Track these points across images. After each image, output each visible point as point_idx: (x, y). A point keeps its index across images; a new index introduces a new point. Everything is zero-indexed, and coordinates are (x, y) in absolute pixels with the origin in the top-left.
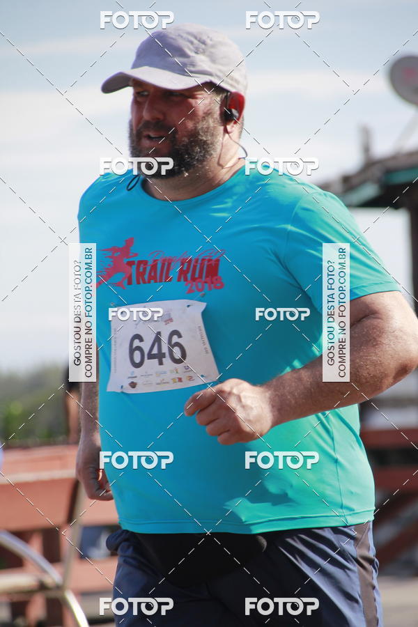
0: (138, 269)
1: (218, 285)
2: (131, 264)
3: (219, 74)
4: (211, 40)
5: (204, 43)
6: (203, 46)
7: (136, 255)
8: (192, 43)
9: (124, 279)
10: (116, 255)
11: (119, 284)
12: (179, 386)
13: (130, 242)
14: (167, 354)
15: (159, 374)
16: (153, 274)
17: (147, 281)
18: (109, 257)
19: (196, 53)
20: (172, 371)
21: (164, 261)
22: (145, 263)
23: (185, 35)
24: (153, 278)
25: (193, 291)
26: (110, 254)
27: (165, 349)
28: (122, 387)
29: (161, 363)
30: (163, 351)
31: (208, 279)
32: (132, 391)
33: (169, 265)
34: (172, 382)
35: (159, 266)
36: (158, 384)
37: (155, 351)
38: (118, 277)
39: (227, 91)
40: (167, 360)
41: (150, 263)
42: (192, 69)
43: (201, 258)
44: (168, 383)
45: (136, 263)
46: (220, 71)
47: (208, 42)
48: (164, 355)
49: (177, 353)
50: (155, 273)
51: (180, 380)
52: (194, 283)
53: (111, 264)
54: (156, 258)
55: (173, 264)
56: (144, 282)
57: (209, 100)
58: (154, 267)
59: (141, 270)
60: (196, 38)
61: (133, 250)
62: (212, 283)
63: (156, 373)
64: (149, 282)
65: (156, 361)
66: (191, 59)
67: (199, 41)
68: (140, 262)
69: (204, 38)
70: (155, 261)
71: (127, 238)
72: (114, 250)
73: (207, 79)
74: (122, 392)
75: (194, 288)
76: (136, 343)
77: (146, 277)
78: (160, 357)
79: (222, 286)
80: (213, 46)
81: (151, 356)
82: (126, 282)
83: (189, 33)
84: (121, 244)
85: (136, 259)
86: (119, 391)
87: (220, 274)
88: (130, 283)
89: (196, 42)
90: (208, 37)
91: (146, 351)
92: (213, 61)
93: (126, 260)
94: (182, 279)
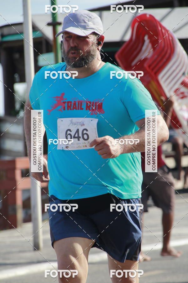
0: (68, 104)
1: (103, 112)
2: (64, 103)
3: (97, 29)
4: (93, 16)
5: (91, 18)
6: (90, 19)
7: (66, 99)
8: (87, 18)
9: (62, 108)
10: (58, 99)
11: (60, 110)
12: (85, 148)
13: (63, 94)
14: (81, 137)
15: (78, 144)
16: (75, 107)
17: (72, 109)
18: (56, 100)
19: (88, 21)
20: (83, 143)
21: (79, 102)
22: (71, 102)
23: (84, 15)
24: (75, 108)
25: (93, 114)
26: (56, 99)
27: (80, 135)
28: (62, 148)
29: (79, 140)
30: (80, 136)
31: (99, 110)
32: (67, 149)
33: (81, 103)
34: (83, 147)
35: (77, 104)
36: (77, 147)
37: (76, 136)
38: (60, 107)
39: (99, 35)
40: (81, 139)
41: (73, 102)
42: (88, 27)
43: (95, 102)
44: (81, 147)
45: (67, 102)
46: (97, 28)
47: (92, 17)
48: (80, 137)
49: (85, 137)
50: (76, 106)
51: (86, 146)
52: (93, 111)
53: (57, 103)
54: (75, 101)
55: (83, 103)
56: (71, 109)
57: (93, 39)
58: (75, 104)
59: (69, 105)
60: (88, 16)
61: (64, 97)
62: (100, 111)
63: (77, 144)
64: (73, 109)
65: (77, 139)
66: (87, 24)
67: (89, 17)
68: (68, 102)
69: (90, 16)
70: (75, 102)
71: (62, 93)
72: (57, 97)
73: (93, 31)
74: (63, 150)
75: (93, 113)
76: (69, 132)
77: (72, 108)
78: (78, 138)
79: (104, 112)
80: (94, 19)
81: (74, 137)
82: (62, 109)
83: (85, 14)
84: (59, 95)
85: (66, 101)
86: (62, 149)
87: (103, 108)
88: (64, 109)
89: (88, 17)
90: (92, 15)
91: (73, 136)
92: (94, 24)
93: (62, 101)
94: (88, 109)
